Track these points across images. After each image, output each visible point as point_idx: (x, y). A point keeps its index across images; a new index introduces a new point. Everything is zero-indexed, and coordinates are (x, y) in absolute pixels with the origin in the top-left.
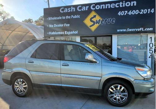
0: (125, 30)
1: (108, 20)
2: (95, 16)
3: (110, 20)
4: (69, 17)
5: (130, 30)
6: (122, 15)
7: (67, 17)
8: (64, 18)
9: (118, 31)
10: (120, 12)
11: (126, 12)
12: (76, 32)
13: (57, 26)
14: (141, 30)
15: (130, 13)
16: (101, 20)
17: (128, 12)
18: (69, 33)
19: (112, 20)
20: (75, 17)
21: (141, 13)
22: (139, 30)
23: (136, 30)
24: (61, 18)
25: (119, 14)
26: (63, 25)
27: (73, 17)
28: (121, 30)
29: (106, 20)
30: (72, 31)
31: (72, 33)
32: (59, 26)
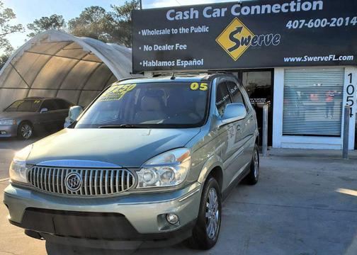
0: (299, 59)
4: (186, 31)
5: (310, 59)
6: (294, 27)
7: (183, 30)
8: (175, 31)
9: (286, 60)
10: (290, 22)
11: (303, 21)
13: (160, 48)
14: (331, 59)
15: (310, 25)
16: (252, 37)
17: (307, 22)
18: (185, 63)
20: (199, 30)
21: (332, 25)
22: (326, 59)
23: (322, 60)
24: (168, 32)
25: (289, 25)
26: (172, 46)
27: (193, 31)
28: (293, 60)
29: (262, 38)
30: (192, 60)
31: (191, 63)
32: (164, 48)
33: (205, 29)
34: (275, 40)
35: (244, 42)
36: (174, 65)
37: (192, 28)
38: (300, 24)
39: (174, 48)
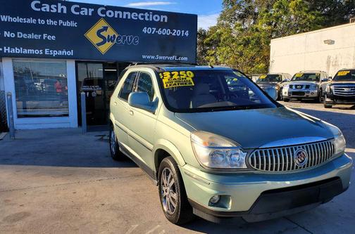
0: (153, 57)
1: (128, 38)
2: (105, 29)
3: (131, 38)
4: (55, 23)
5: (161, 58)
6: (148, 33)
7: (50, 22)
8: (41, 22)
9: (144, 57)
10: (145, 28)
11: (155, 29)
12: (71, 53)
13: (25, 36)
15: (159, 32)
16: (117, 36)
17: (157, 30)
18: (55, 53)
20: (67, 24)
21: (174, 34)
22: (171, 58)
24: (34, 21)
25: (145, 30)
26: (40, 36)
27: (62, 24)
28: (148, 57)
29: (125, 38)
30: (62, 51)
31: (60, 53)
32: (30, 36)
33: (73, 24)
34: (134, 41)
35: (110, 39)
36: (42, 53)
37: (61, 22)
38: (152, 30)
39: (42, 37)
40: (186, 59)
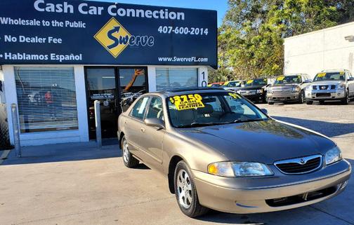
0: (170, 59)
1: (142, 39)
2: (117, 29)
3: (146, 39)
4: (61, 24)
5: (179, 60)
6: (165, 32)
7: (55, 23)
8: (46, 23)
9: (160, 59)
10: (161, 27)
11: (171, 28)
13: (28, 40)
14: (193, 61)
15: (177, 31)
16: (130, 37)
17: (174, 29)
18: (61, 58)
19: (148, 40)
20: (75, 25)
21: (192, 33)
22: (189, 60)
24: (37, 23)
25: (160, 30)
26: (44, 39)
27: (68, 25)
28: (165, 59)
29: (138, 39)
30: (69, 55)
31: (68, 58)
32: (33, 40)
33: (81, 25)
34: (149, 42)
35: (123, 41)
36: (47, 59)
37: (67, 23)
38: (169, 29)
39: (47, 40)
40: (206, 60)
